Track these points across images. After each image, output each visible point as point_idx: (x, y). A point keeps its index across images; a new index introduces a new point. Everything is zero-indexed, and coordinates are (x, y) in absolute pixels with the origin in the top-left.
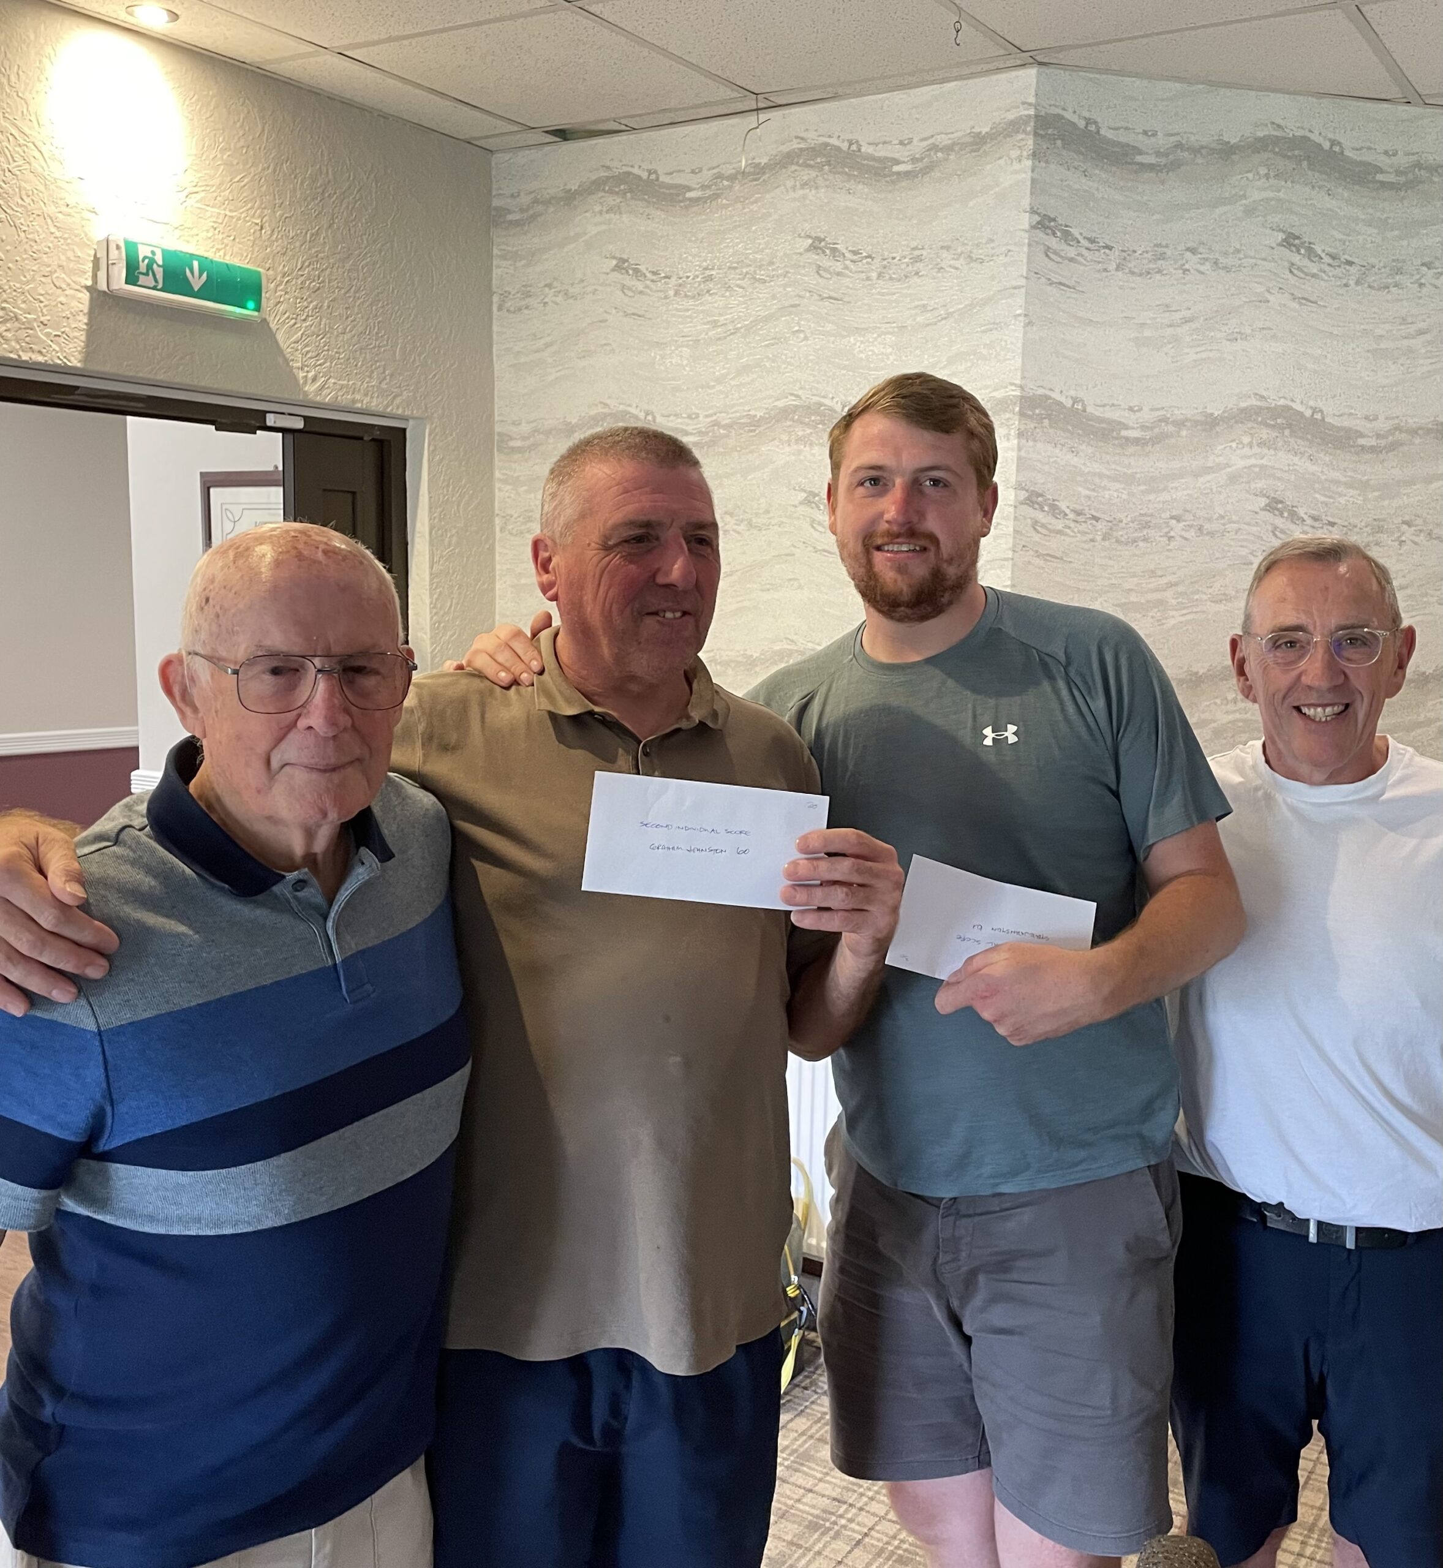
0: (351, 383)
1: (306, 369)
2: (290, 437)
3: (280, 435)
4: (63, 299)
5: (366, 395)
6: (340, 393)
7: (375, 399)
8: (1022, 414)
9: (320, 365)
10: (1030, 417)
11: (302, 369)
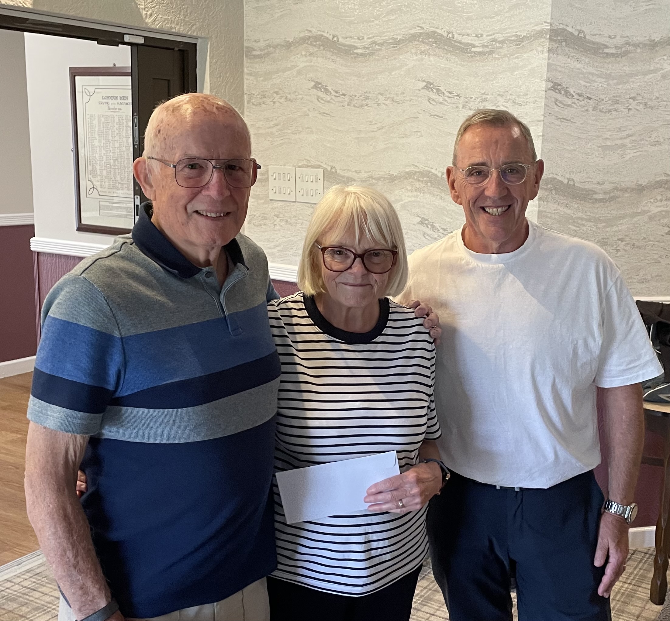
0: (170, 17)
1: (146, 9)
2: (135, 48)
3: (130, 47)
5: (177, 24)
6: (164, 24)
7: (182, 27)
8: (551, 39)
9: (154, 7)
10: (555, 41)
11: (144, 9)
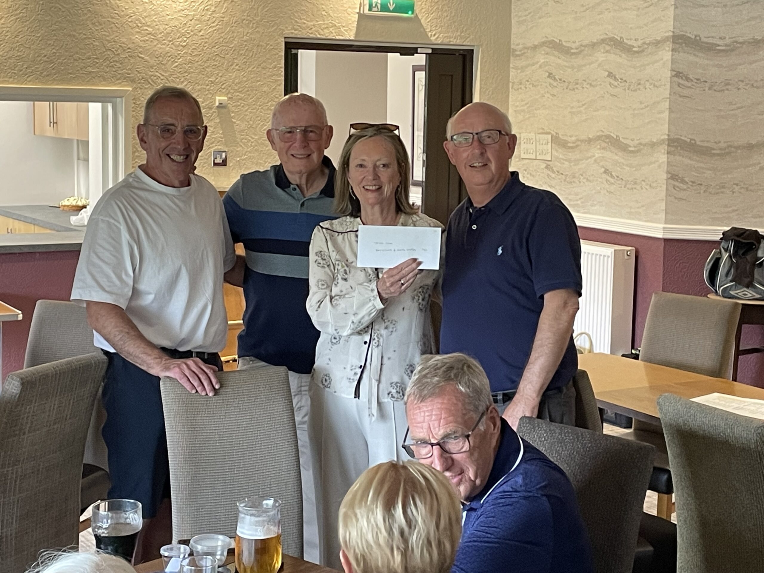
0: (449, 35)
2: (427, 56)
3: (424, 55)
4: (350, 18)
5: (455, 39)
6: (445, 39)
7: (459, 40)
8: (673, 42)
9: (437, 29)
11: (430, 32)
